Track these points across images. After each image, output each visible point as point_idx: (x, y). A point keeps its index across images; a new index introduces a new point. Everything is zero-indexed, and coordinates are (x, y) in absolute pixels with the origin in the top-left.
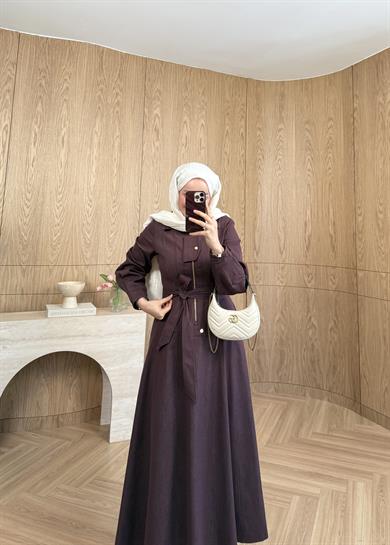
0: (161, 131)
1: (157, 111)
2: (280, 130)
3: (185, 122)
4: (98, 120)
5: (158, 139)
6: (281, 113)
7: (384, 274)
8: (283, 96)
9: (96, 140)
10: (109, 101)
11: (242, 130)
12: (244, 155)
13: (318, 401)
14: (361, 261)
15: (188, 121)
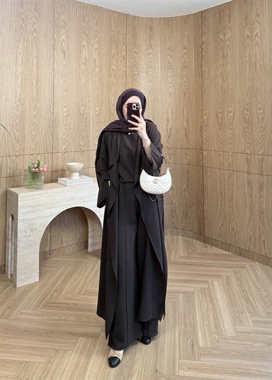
0: (66, 53)
1: (63, 37)
2: (150, 54)
3: (84, 46)
4: (21, 43)
5: (65, 59)
6: (150, 42)
7: (221, 153)
8: (151, 28)
9: (20, 59)
10: (29, 29)
11: (124, 53)
12: (125, 71)
13: (175, 237)
14: (206, 144)
15: (86, 45)
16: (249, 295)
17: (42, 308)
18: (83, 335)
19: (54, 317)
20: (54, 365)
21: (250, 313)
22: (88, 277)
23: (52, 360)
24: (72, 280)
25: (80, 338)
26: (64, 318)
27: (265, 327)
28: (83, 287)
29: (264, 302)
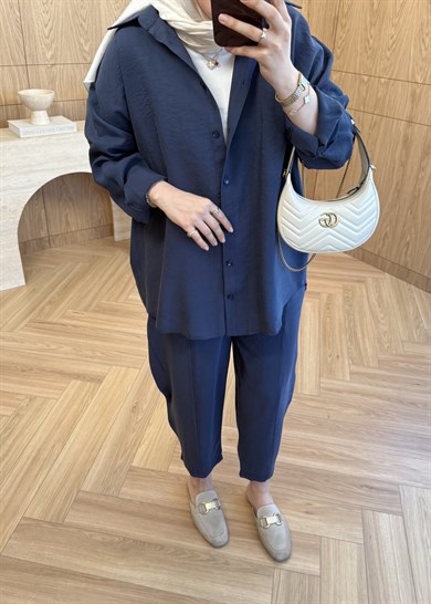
16: (359, 328)
17: (22, 329)
18: (78, 376)
19: (40, 345)
20: (24, 420)
21: (351, 358)
22: (105, 283)
23: (22, 412)
24: (79, 286)
25: (73, 381)
26: (53, 347)
27: (369, 384)
28: (94, 299)
29: (379, 342)
